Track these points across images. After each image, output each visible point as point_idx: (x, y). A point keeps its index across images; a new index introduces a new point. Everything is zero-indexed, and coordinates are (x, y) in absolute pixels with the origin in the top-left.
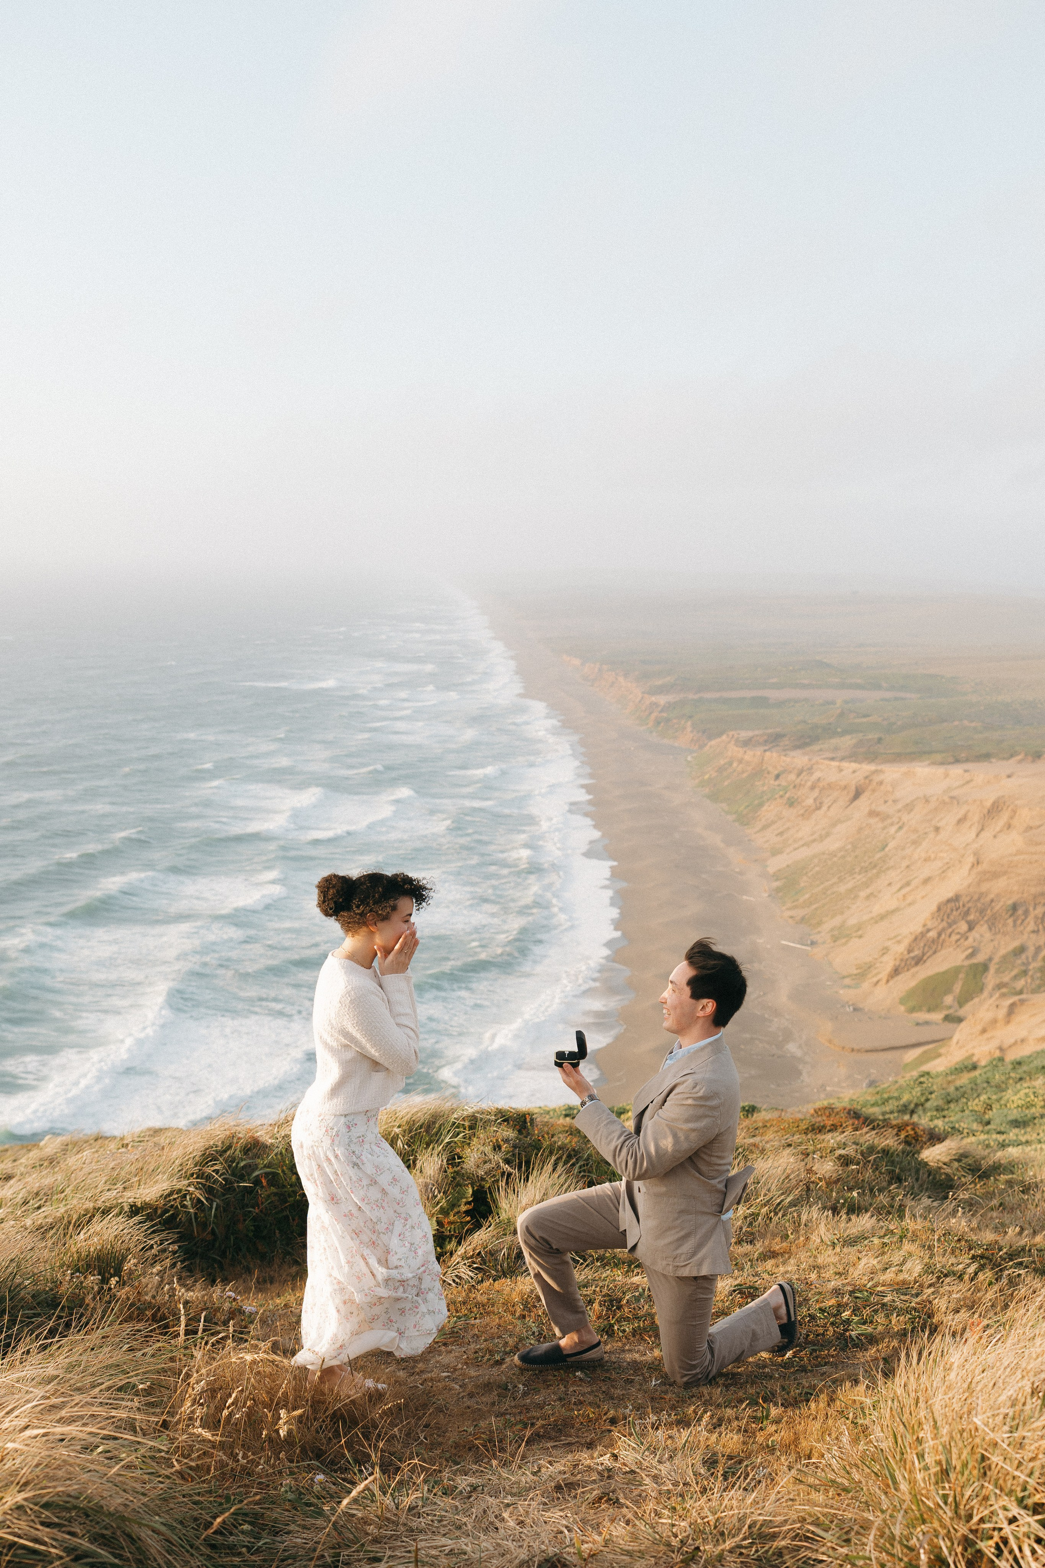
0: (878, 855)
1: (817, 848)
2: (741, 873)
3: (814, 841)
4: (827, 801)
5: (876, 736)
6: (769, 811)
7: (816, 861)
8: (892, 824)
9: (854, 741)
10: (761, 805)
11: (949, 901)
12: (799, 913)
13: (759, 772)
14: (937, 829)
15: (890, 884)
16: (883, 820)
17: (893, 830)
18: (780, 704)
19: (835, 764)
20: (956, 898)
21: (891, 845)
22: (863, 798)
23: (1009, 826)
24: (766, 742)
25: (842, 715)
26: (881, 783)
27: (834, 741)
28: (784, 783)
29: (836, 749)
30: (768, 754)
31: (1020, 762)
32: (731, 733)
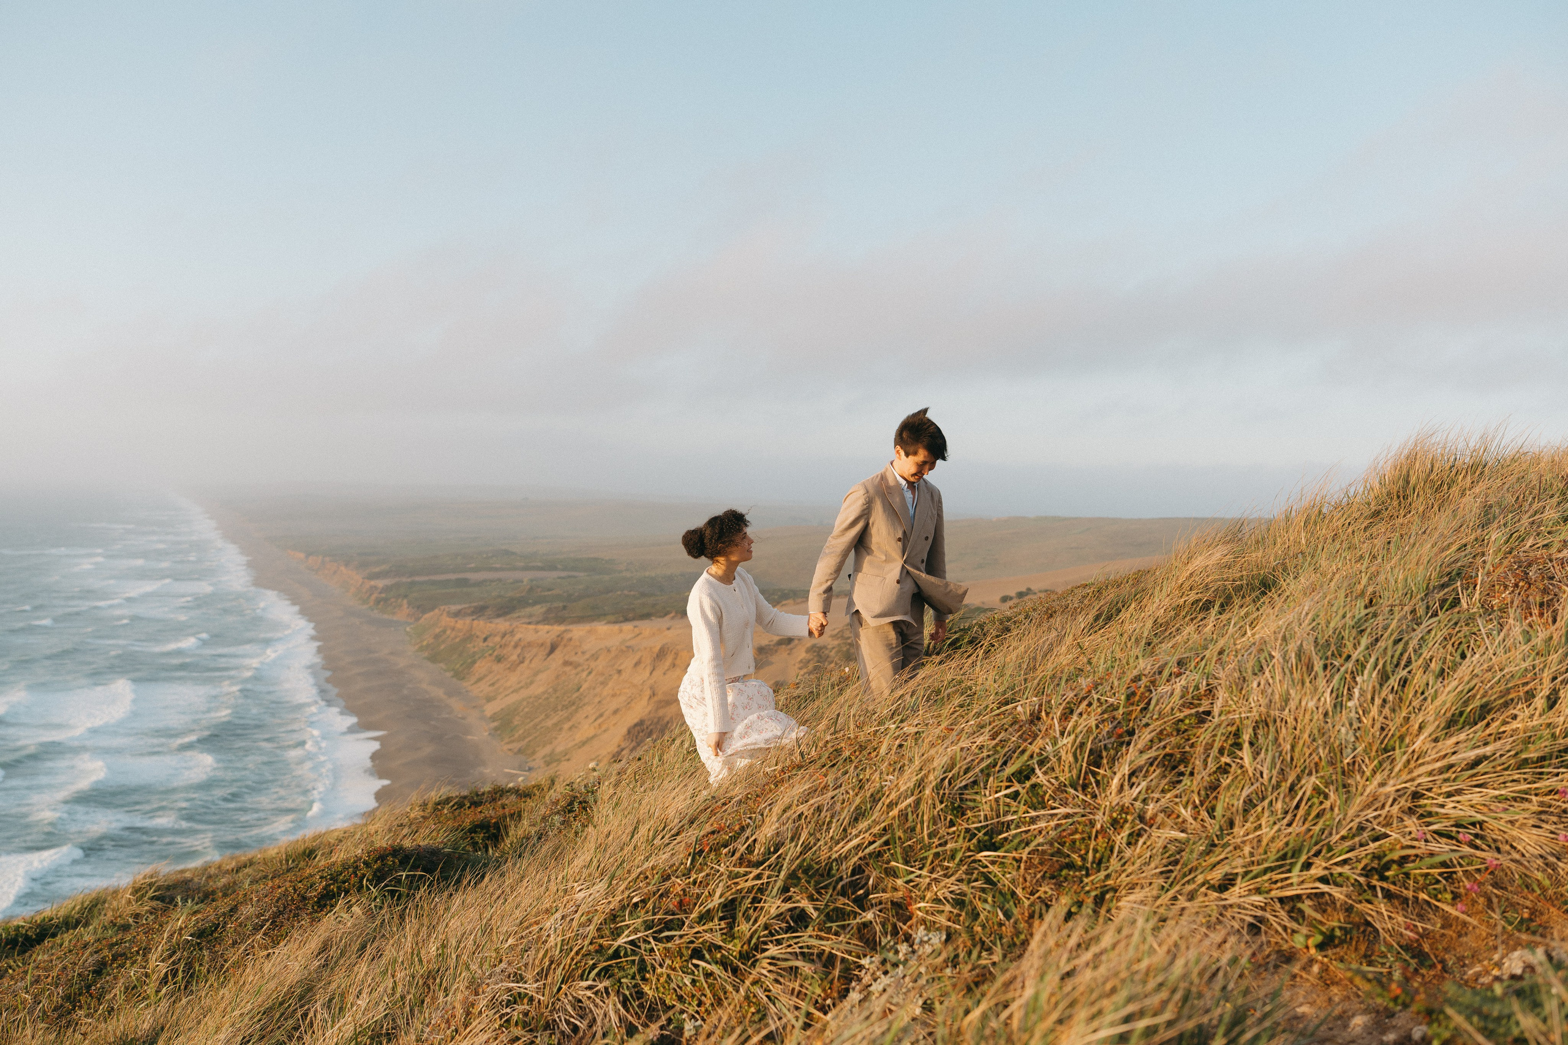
0: (575, 696)
1: (524, 693)
2: (463, 718)
3: (522, 687)
4: (528, 656)
5: (561, 605)
6: (481, 667)
7: (525, 703)
8: (583, 670)
9: (544, 609)
10: (474, 662)
11: (636, 725)
12: (516, 746)
13: (469, 637)
14: (619, 672)
15: (587, 717)
16: (576, 668)
17: (584, 674)
18: (479, 584)
19: (532, 627)
20: (641, 723)
21: (585, 686)
22: (558, 653)
23: (674, 665)
24: (473, 613)
25: (531, 589)
26: (570, 639)
27: (528, 610)
28: (491, 644)
29: (530, 616)
30: (476, 622)
31: (673, 618)
32: (442, 608)
